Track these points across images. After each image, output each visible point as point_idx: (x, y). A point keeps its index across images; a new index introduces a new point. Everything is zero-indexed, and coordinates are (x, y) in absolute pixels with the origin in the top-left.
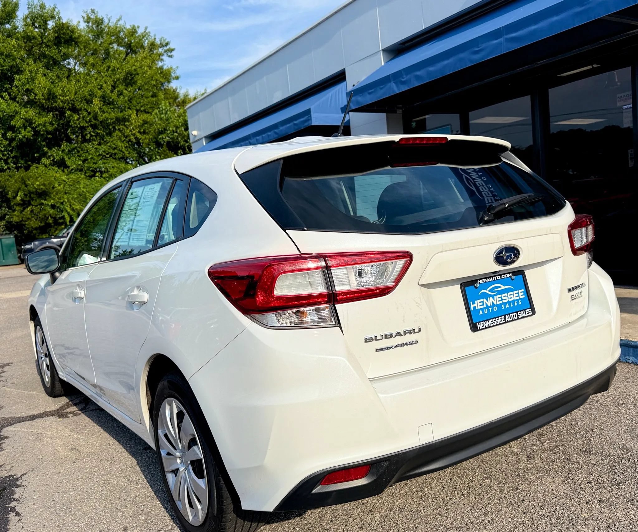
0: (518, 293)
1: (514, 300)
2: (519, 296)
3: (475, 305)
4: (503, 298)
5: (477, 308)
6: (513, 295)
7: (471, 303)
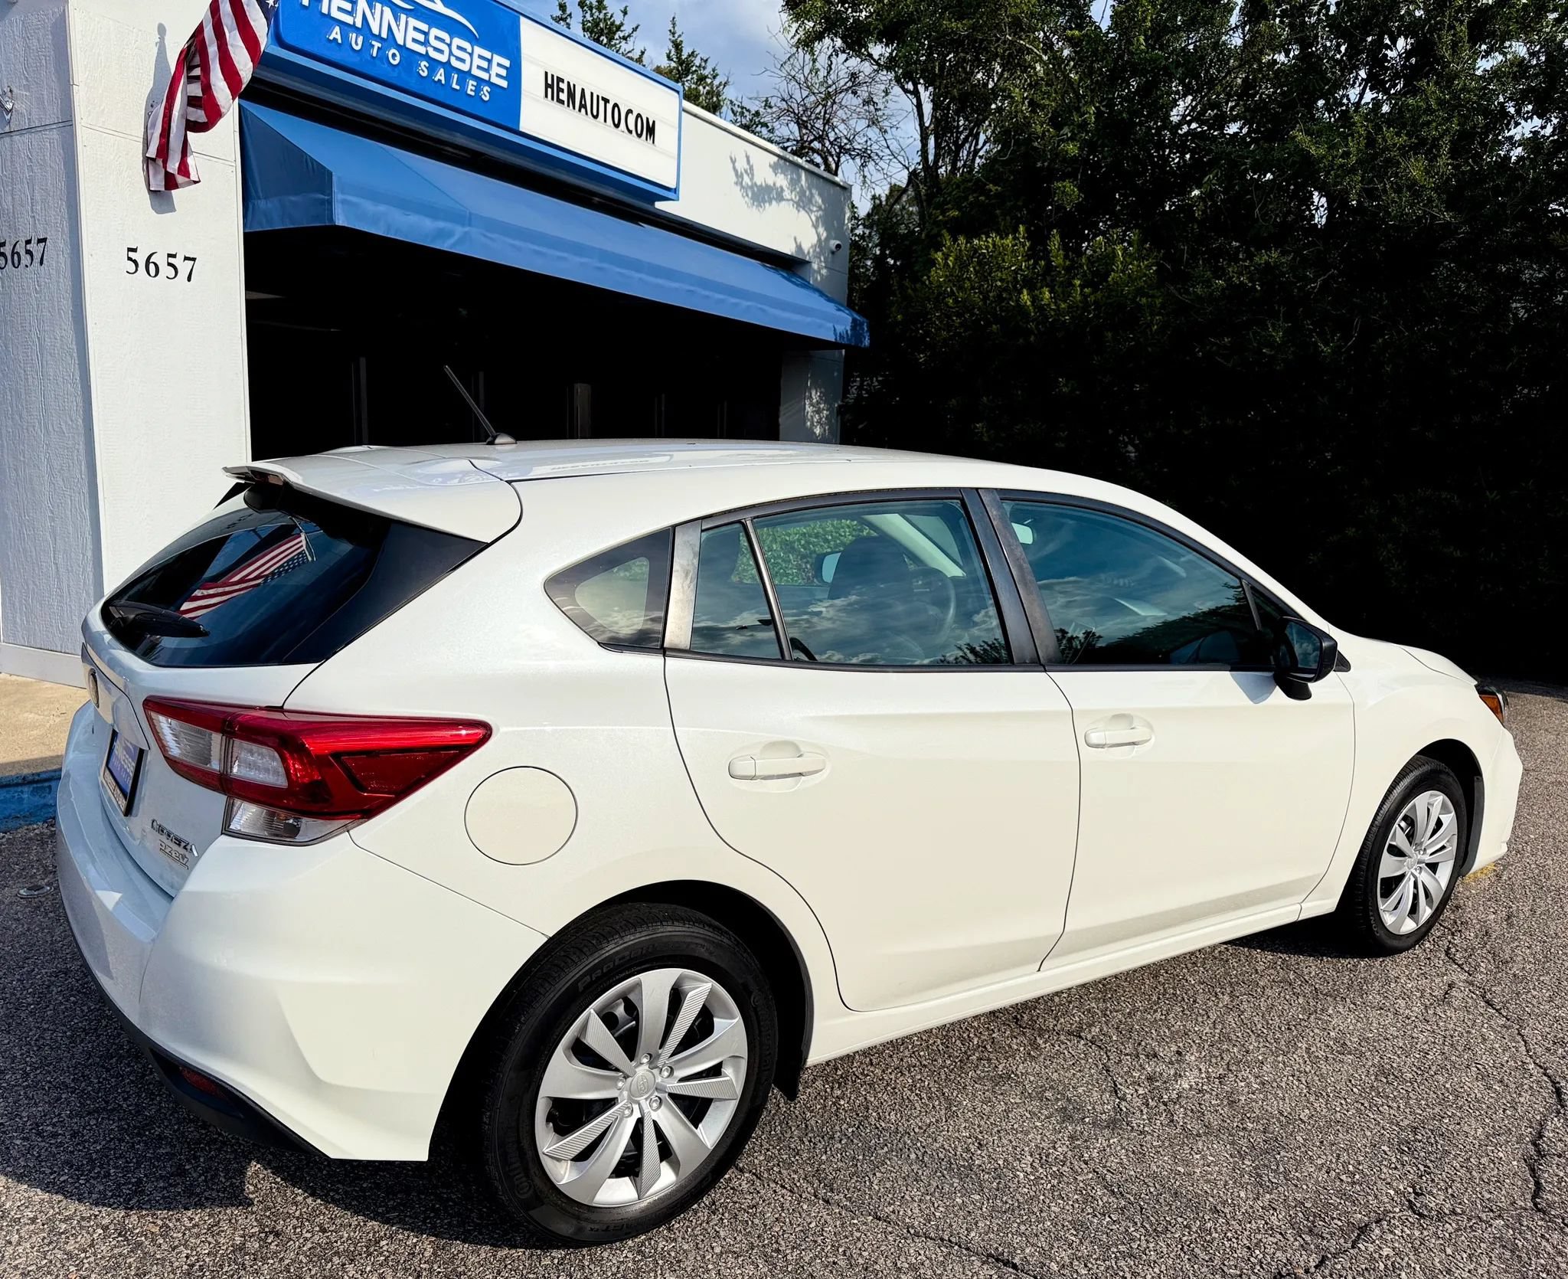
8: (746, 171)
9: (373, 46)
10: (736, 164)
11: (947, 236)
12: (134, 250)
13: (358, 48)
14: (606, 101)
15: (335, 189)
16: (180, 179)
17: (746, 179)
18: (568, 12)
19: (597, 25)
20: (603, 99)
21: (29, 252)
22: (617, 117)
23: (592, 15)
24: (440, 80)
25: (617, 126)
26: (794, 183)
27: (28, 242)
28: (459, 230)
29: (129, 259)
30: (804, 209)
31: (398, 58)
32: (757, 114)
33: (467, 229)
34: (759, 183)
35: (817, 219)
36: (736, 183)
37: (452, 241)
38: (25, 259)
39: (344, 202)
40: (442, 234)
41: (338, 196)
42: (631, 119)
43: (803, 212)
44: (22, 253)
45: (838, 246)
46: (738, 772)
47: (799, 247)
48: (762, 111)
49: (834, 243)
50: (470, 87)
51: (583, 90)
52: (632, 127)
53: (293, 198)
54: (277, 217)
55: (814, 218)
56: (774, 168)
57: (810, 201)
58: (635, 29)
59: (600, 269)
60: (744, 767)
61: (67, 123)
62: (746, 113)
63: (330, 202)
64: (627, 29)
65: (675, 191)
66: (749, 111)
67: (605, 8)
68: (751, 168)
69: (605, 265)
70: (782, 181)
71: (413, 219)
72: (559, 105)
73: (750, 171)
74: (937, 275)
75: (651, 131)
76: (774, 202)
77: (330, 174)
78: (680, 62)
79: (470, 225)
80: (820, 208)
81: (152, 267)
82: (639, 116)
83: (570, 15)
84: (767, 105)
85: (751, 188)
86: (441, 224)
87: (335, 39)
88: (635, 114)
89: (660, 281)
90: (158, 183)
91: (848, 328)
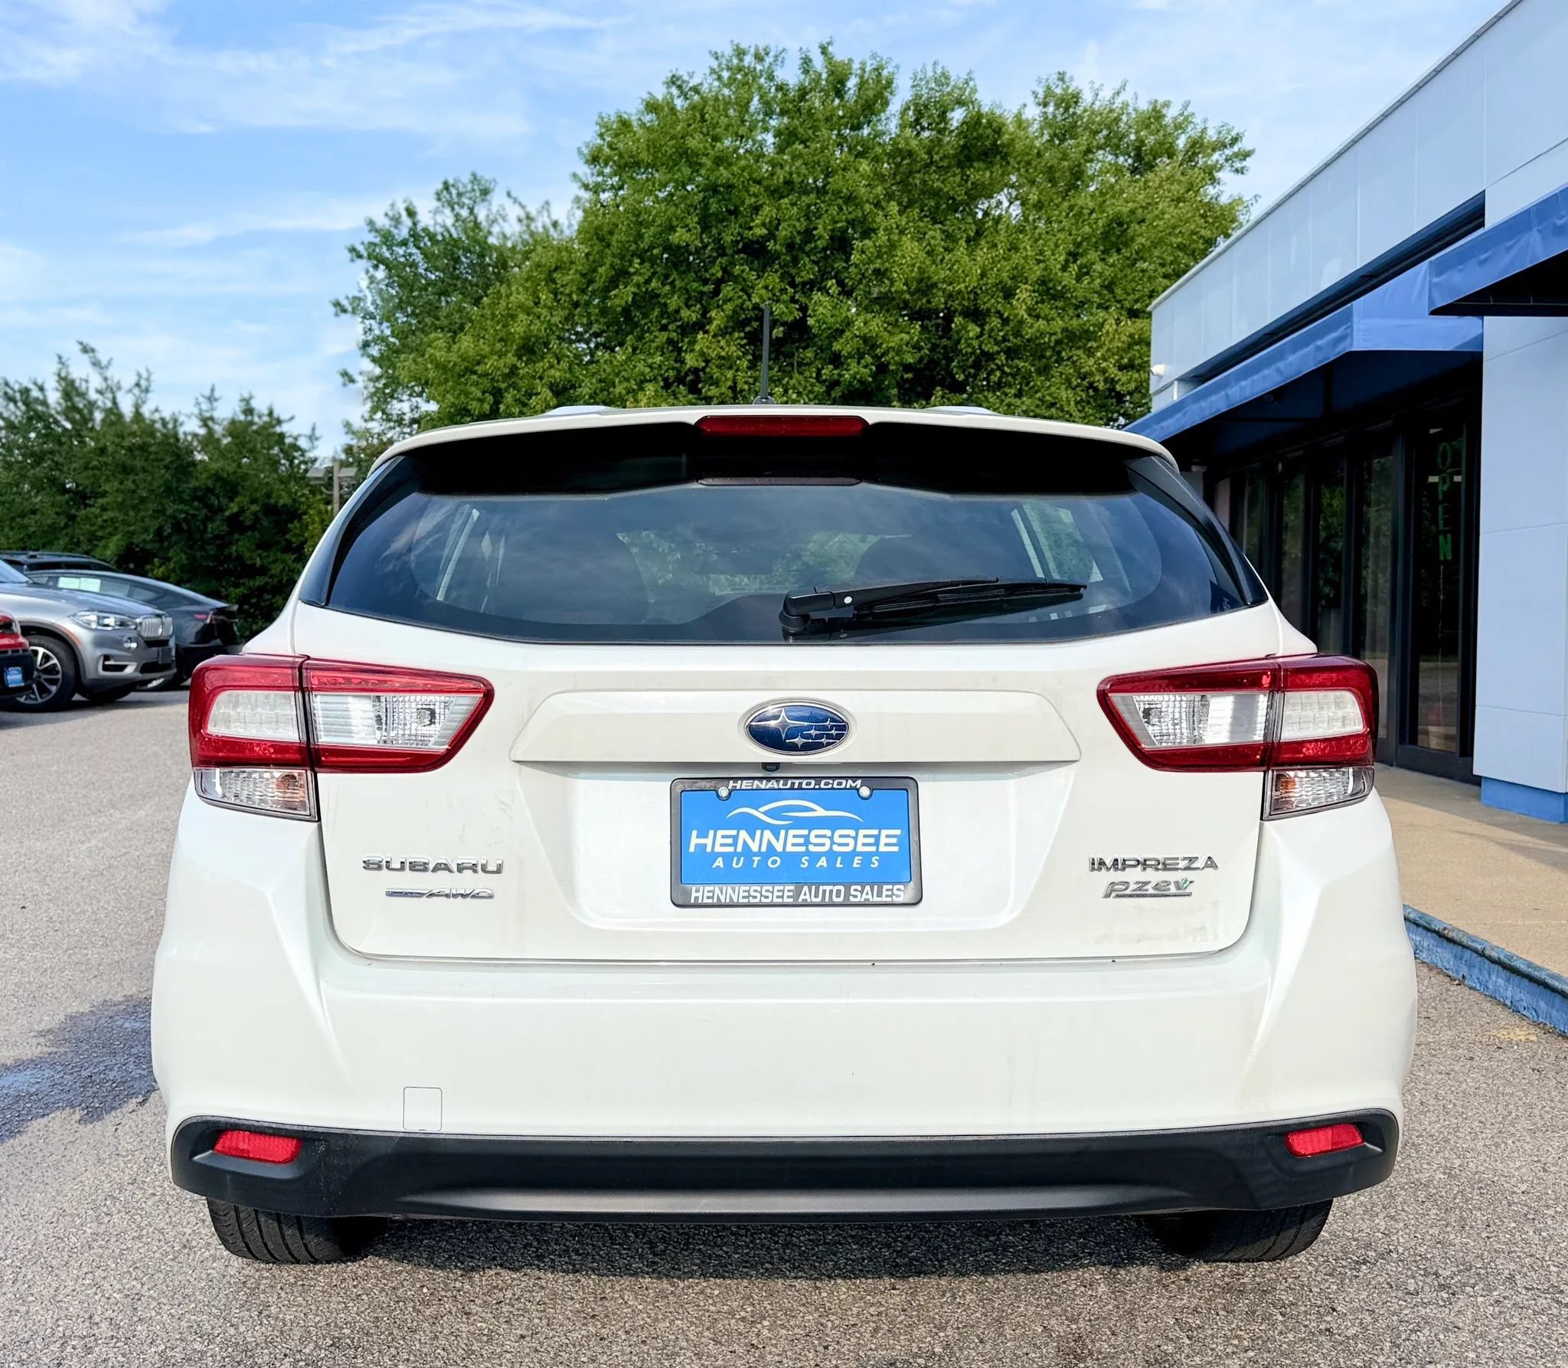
0: (877, 838)
1: (854, 853)
2: (877, 844)
3: (708, 841)
4: (813, 839)
5: (709, 849)
6: (856, 838)
7: (694, 833)
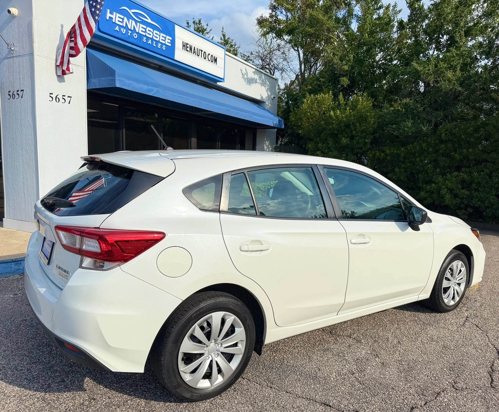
8: (245, 74)
9: (129, 32)
10: (242, 71)
11: (308, 94)
12: (52, 94)
13: (124, 33)
14: (202, 51)
15: (116, 75)
16: (67, 72)
17: (245, 76)
18: (190, 25)
19: (199, 29)
20: (201, 50)
21: (18, 94)
22: (205, 56)
23: (197, 26)
24: (150, 43)
25: (205, 59)
26: (260, 78)
27: (18, 91)
28: (155, 89)
29: (50, 96)
30: (263, 85)
31: (137, 36)
32: (249, 57)
33: (158, 89)
34: (249, 77)
35: (268, 89)
36: (242, 77)
37: (153, 93)
38: (17, 96)
39: (119, 80)
40: (150, 90)
41: (117, 78)
42: (210, 56)
43: (263, 87)
44: (16, 94)
45: (274, 97)
46: (243, 249)
47: (262, 97)
48: (250, 56)
49: (273, 96)
50: (159, 46)
51: (194, 47)
52: (210, 59)
53: (103, 79)
54: (98, 84)
55: (266, 89)
56: (254, 72)
57: (265, 83)
58: (210, 30)
59: (199, 102)
60: (245, 248)
61: (31, 54)
62: (245, 56)
63: (115, 80)
64: (208, 30)
65: (223, 79)
66: (246, 56)
67: (201, 24)
68: (247, 73)
69: (202, 101)
70: (256, 77)
71: (141, 85)
72: (187, 52)
73: (247, 74)
74: (305, 106)
75: (216, 60)
76: (254, 83)
77: (115, 71)
78: (225, 41)
79: (159, 88)
80: (268, 86)
81: (57, 99)
82: (212, 56)
83: (190, 26)
84: (252, 54)
85: (247, 79)
86: (150, 87)
87: (117, 30)
88: (211, 55)
89: (219, 107)
90: (60, 73)
91: (277, 122)
